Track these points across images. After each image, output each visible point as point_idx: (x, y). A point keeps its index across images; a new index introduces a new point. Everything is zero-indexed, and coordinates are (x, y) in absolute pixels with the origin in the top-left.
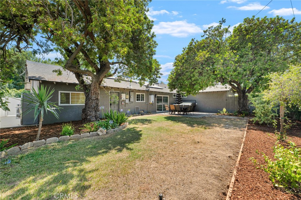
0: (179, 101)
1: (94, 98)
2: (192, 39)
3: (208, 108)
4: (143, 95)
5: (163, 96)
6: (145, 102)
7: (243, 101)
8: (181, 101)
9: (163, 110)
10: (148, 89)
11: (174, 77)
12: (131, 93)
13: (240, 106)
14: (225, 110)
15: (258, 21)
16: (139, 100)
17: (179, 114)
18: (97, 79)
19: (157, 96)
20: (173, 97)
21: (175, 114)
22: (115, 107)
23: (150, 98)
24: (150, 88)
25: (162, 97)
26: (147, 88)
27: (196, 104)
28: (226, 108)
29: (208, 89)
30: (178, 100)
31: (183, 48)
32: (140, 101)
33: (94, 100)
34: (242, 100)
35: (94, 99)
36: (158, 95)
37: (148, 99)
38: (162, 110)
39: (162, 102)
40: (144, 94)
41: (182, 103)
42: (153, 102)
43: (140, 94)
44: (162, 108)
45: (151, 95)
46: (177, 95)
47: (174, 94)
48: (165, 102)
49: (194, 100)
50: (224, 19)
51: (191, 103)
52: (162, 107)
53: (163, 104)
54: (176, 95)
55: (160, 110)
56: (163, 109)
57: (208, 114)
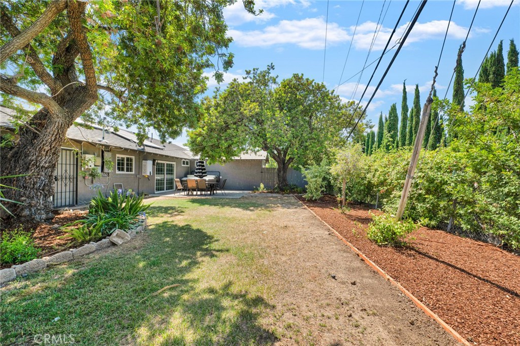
0: (203, 173)
1: (45, 163)
2: (235, 79)
3: (237, 184)
4: (131, 160)
5: (165, 162)
6: (133, 173)
7: (283, 174)
8: (205, 173)
9: (167, 190)
10: (142, 147)
11: (204, 132)
12: (106, 154)
13: (279, 181)
14: (262, 186)
15: (308, 82)
16: (123, 170)
17: (201, 195)
18: (68, 119)
19: (157, 163)
20: (183, 165)
21: (196, 195)
22: (68, 185)
23: (145, 166)
24: (146, 147)
25: (164, 164)
26: (140, 146)
27: (221, 177)
28: (264, 184)
29: (243, 156)
30: (201, 171)
31: (216, 88)
32: (125, 172)
33: (46, 168)
34: (282, 172)
35: (47, 165)
36: (159, 162)
37: (140, 168)
38: (163, 190)
39: (164, 174)
40: (134, 157)
41: (206, 176)
42: (151, 173)
43: (125, 156)
44: (164, 185)
45: (146, 160)
46: (200, 162)
47: (183, 160)
48: (169, 174)
49: (217, 171)
50: (273, 65)
51: (214, 176)
52: (164, 183)
53: (166, 177)
54: (197, 163)
55: (161, 190)
56: (167, 187)
57: (241, 192)
